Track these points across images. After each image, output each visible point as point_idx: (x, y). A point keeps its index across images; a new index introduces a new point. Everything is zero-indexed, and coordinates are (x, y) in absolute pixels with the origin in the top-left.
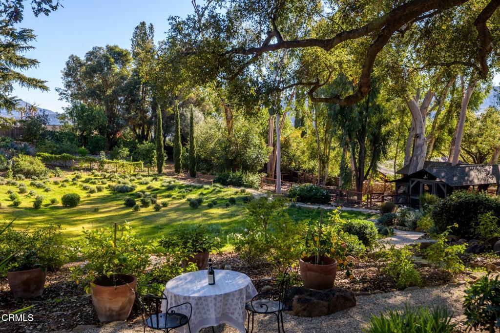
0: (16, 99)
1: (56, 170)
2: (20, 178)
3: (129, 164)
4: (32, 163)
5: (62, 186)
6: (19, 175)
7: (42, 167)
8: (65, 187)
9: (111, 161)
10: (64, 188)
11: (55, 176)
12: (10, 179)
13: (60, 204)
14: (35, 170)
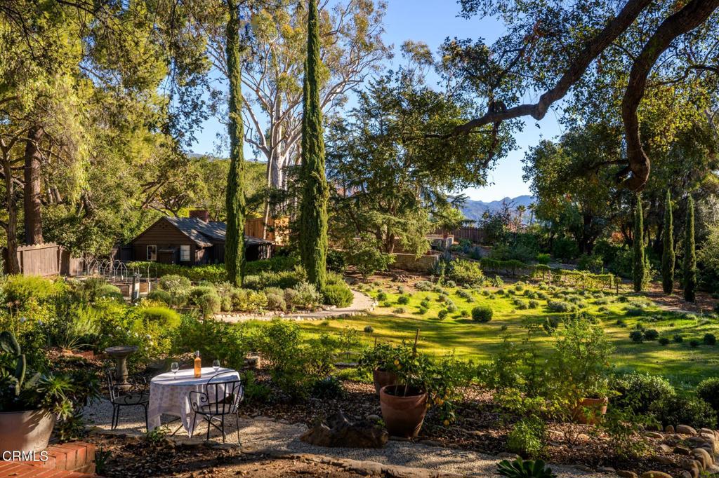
0: (464, 196)
1: (495, 278)
2: (450, 284)
3: (590, 276)
4: (467, 269)
5: (491, 297)
6: (451, 282)
7: (479, 274)
8: (494, 299)
9: (569, 271)
10: (492, 301)
11: (493, 286)
12: (439, 286)
13: (470, 318)
14: (469, 277)
